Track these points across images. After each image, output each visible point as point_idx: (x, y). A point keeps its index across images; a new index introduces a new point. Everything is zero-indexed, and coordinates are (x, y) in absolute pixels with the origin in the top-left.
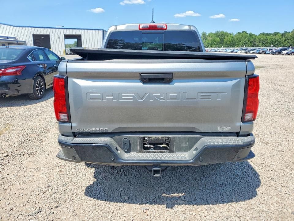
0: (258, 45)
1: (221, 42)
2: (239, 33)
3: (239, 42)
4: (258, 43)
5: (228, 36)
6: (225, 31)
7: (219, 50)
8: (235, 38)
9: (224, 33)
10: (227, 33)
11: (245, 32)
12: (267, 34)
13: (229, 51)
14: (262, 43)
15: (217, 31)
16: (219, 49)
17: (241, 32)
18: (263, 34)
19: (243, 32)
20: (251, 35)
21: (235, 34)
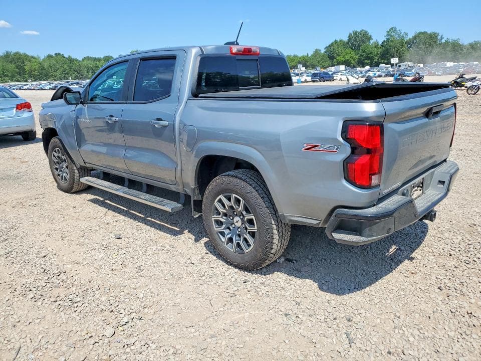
0: (86, 75)
1: (20, 73)
2: (50, 56)
3: (54, 72)
4: (86, 74)
5: (30, 61)
6: (22, 52)
7: (26, 87)
8: (45, 64)
9: (21, 55)
10: (26, 56)
11: (59, 54)
12: (95, 59)
13: (47, 88)
14: (92, 72)
15: (7, 52)
16: (26, 85)
17: (54, 55)
18: (88, 58)
19: (56, 54)
20: (71, 60)
21: (42, 58)
